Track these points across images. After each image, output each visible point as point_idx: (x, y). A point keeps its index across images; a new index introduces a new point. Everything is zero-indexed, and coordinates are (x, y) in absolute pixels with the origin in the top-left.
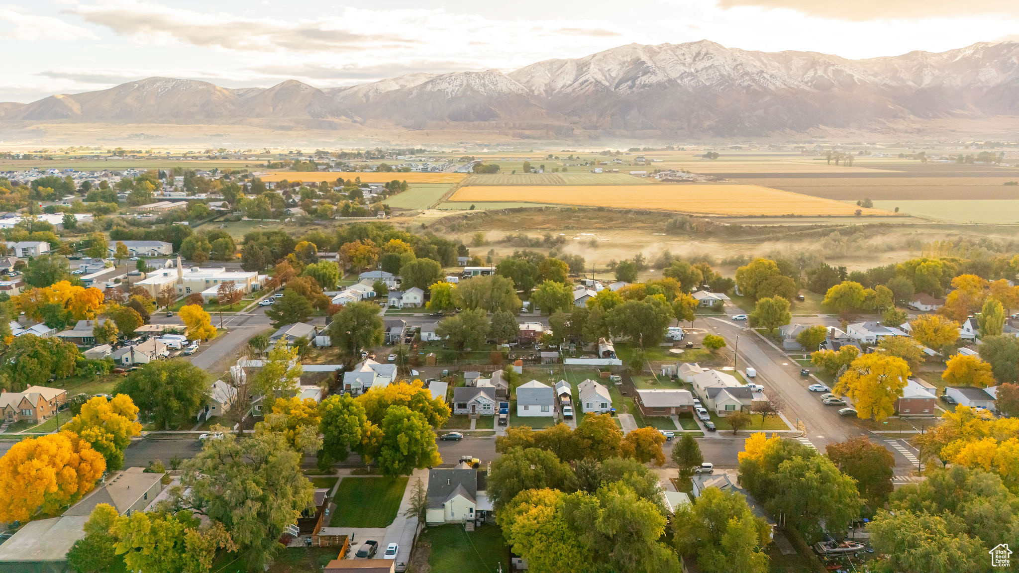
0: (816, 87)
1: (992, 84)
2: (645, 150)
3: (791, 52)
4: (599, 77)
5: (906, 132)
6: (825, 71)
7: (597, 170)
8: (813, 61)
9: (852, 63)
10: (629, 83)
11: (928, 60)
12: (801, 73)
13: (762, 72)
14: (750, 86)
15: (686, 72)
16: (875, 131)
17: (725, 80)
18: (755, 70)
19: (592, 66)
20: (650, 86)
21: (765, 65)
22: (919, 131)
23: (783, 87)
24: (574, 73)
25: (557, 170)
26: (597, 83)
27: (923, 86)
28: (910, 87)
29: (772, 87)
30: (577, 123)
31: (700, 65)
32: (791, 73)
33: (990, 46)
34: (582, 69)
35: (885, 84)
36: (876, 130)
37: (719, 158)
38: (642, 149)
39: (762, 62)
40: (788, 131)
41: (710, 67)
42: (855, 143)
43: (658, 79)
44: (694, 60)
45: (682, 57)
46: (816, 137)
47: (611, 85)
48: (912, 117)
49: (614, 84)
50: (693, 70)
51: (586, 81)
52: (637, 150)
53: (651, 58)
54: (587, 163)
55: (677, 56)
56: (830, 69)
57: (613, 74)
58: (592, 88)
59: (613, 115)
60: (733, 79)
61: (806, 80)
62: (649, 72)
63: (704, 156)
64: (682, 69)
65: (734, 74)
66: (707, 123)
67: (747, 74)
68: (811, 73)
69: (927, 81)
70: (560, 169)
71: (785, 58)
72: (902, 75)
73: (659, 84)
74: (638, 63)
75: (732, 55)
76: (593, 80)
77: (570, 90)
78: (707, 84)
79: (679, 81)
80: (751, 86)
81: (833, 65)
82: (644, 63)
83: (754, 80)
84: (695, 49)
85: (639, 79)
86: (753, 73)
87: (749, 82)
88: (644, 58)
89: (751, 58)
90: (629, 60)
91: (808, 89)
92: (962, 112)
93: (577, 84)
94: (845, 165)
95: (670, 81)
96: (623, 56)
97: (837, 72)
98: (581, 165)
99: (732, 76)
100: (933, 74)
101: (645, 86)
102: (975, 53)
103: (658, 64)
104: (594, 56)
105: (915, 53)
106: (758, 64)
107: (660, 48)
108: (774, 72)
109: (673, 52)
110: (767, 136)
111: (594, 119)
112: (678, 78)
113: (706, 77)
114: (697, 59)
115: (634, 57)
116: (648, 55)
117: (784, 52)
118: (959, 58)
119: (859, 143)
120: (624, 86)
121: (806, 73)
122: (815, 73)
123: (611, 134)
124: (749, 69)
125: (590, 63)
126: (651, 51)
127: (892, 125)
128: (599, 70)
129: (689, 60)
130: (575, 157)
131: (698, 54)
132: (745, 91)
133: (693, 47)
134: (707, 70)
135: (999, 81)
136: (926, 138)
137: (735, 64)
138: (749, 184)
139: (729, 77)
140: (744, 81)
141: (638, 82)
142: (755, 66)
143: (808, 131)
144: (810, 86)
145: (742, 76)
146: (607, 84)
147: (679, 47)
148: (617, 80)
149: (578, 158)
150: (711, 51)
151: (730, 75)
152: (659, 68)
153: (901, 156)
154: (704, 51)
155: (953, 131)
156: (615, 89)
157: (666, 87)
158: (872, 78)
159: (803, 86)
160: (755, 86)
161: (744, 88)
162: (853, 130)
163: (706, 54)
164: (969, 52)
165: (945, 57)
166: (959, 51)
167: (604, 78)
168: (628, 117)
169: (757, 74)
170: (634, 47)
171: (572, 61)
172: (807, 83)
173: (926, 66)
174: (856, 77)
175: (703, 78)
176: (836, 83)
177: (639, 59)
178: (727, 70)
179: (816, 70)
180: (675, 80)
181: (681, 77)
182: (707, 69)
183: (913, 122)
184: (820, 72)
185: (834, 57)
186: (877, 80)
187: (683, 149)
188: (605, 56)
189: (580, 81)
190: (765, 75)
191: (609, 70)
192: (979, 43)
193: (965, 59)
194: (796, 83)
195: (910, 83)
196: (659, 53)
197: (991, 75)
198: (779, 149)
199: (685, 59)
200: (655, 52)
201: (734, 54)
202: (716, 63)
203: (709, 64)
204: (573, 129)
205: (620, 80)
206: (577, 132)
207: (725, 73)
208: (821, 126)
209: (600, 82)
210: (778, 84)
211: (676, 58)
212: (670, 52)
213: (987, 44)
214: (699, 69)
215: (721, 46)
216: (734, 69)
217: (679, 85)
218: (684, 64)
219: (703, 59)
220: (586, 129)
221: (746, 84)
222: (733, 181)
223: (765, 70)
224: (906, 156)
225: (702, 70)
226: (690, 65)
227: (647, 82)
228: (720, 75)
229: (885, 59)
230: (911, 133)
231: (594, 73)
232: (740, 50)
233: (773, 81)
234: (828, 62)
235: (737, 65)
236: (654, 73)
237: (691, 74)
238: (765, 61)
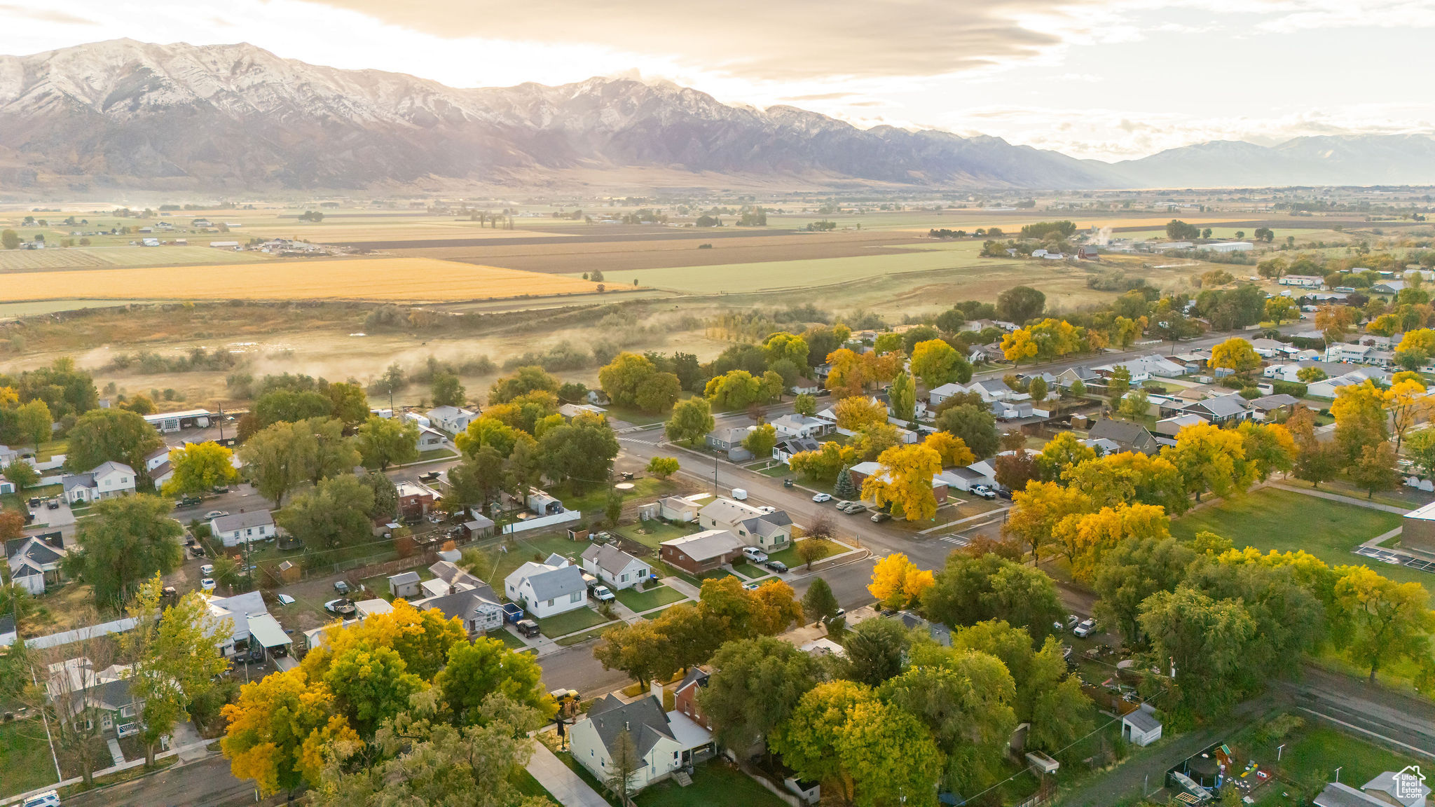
0: (416, 121)
1: (617, 129)
2: (188, 208)
3: (375, 71)
4: (71, 89)
5: (535, 185)
6: (425, 101)
7: (148, 241)
8: (406, 86)
9: (454, 91)
10: (128, 101)
11: (544, 95)
12: (393, 102)
13: (340, 97)
14: (325, 117)
15: (222, 90)
16: (498, 182)
17: (286, 105)
18: (329, 94)
19: (54, 70)
20: (167, 108)
21: (342, 87)
22: (549, 184)
23: (373, 119)
24: (20, 79)
25: (71, 243)
26: (69, 98)
27: (543, 127)
28: (529, 128)
29: (356, 119)
30: (40, 163)
31: (246, 81)
32: (380, 100)
33: (608, 82)
34: (35, 73)
35: (500, 123)
36: (500, 181)
37: (324, 220)
38: (182, 206)
39: (337, 83)
40: (390, 181)
41: (262, 84)
42: (479, 199)
43: (180, 98)
44: (234, 73)
45: (213, 67)
46: (428, 190)
47: (94, 103)
48: (537, 165)
49: (101, 102)
50: (233, 88)
51: (46, 94)
52: (176, 208)
53: (160, 64)
54: (114, 231)
55: (203, 64)
56: (431, 99)
57: (97, 86)
58: (60, 107)
59: (107, 152)
60: (298, 105)
61: (401, 112)
62: (161, 86)
63: (301, 217)
64: (217, 85)
65: (299, 98)
66: (270, 169)
67: (318, 98)
68: (406, 103)
69: (547, 121)
70: (77, 241)
71: (368, 79)
72: (517, 112)
73: (182, 106)
74: (137, 70)
75: (292, 69)
76: (60, 94)
77: (15, 107)
78: (261, 111)
79: (214, 103)
80: (328, 116)
81: (434, 94)
82: (148, 71)
83: (330, 109)
84: (232, 56)
85: (145, 96)
86: (328, 99)
87: (324, 111)
88: (147, 62)
89: (320, 76)
90: (121, 64)
91: (407, 124)
92: (590, 161)
93: (27, 99)
94: (504, 228)
95: (199, 101)
96: (110, 58)
97: (441, 104)
98: (104, 233)
99: (297, 100)
100: (552, 113)
101: (156, 107)
102: (593, 89)
103: (175, 75)
104: (55, 53)
105: (528, 85)
106: (332, 86)
107: (173, 49)
108: (357, 98)
109: (197, 58)
110: (363, 188)
111: (74, 157)
112: (212, 97)
113: (257, 100)
114: (238, 71)
115: (130, 60)
116: (154, 58)
117: (365, 71)
118: (576, 95)
119: (485, 199)
120: (120, 107)
121: (399, 103)
122: (413, 103)
123: (108, 182)
124: (321, 92)
125: (49, 65)
126: (159, 54)
127: (518, 176)
128: (69, 77)
129: (224, 72)
130: (78, 220)
131: (238, 64)
132: (320, 124)
133: (228, 53)
134: (257, 90)
135: (622, 125)
136: (559, 193)
137: (298, 82)
138: (414, 256)
139: (292, 101)
140: (316, 109)
141: (144, 100)
142: (328, 88)
143: (416, 181)
144: (408, 121)
145: (312, 101)
146: (88, 101)
147: (205, 50)
148: (105, 96)
149: (84, 221)
150: (258, 61)
151: (293, 99)
152: (178, 81)
153: (555, 215)
154: (246, 60)
155: (586, 184)
156: (104, 109)
157: (194, 112)
158: (484, 114)
159: (399, 121)
160: (333, 117)
161: (318, 118)
162: (473, 182)
163: (252, 65)
164: (587, 88)
165: (562, 92)
166: (576, 85)
167: (79, 91)
168: (137, 156)
169: (334, 100)
170: (128, 44)
171: (11, 58)
172: (403, 116)
173: (543, 102)
174: (464, 112)
175: (252, 100)
176: (440, 118)
177: (140, 65)
178: (288, 91)
179: (412, 99)
180: (207, 101)
181: (217, 96)
182: (256, 87)
183: (541, 172)
184: (418, 102)
185: (432, 82)
186: (489, 116)
187: (250, 207)
188: (75, 56)
189: (35, 93)
190: (346, 102)
191: (87, 78)
192: (595, 78)
193: (583, 96)
194: (389, 115)
195: (529, 123)
196: (172, 57)
197: (613, 117)
198: (392, 206)
199: (218, 70)
200: (165, 55)
201: (295, 68)
202: (270, 80)
203: (258, 79)
204: (35, 175)
205: (111, 96)
206: (44, 177)
207: (285, 95)
208: (432, 176)
209: (74, 98)
210: (366, 115)
211: (203, 67)
212: (192, 58)
213: (604, 79)
214: (245, 87)
215: (273, 56)
216: (298, 90)
217: (215, 109)
218: (218, 78)
219: (247, 71)
220: (60, 173)
221: (319, 113)
222: (387, 252)
223: (344, 94)
224: (562, 216)
225: (249, 88)
226: (228, 79)
227: (159, 102)
228: (279, 98)
229: (494, 90)
230: (541, 186)
231: (58, 81)
232: (302, 64)
233: (358, 110)
234: (427, 89)
235: (302, 85)
236: (169, 88)
237: (232, 94)
238: (342, 82)
